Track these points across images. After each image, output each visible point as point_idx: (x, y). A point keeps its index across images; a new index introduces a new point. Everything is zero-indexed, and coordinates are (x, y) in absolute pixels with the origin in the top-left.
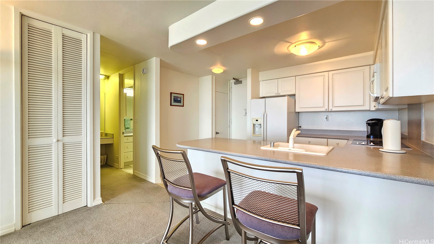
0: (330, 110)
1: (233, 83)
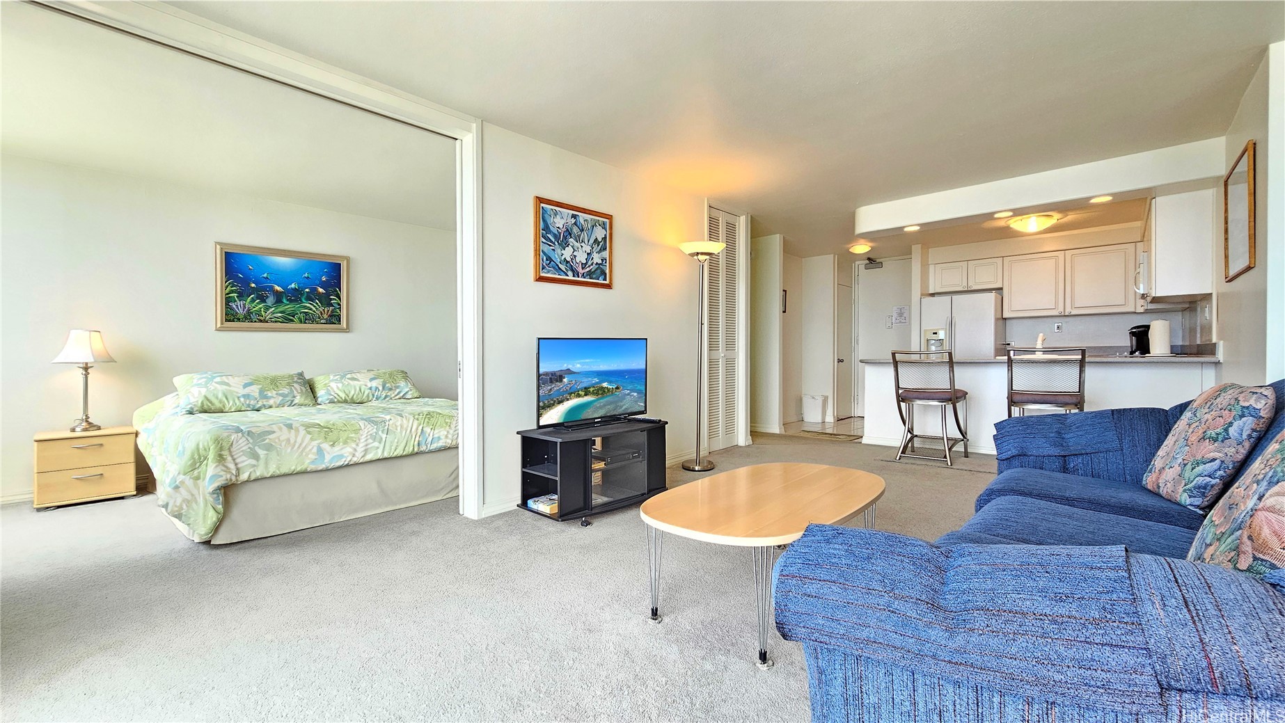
0: (1067, 314)
1: (862, 267)
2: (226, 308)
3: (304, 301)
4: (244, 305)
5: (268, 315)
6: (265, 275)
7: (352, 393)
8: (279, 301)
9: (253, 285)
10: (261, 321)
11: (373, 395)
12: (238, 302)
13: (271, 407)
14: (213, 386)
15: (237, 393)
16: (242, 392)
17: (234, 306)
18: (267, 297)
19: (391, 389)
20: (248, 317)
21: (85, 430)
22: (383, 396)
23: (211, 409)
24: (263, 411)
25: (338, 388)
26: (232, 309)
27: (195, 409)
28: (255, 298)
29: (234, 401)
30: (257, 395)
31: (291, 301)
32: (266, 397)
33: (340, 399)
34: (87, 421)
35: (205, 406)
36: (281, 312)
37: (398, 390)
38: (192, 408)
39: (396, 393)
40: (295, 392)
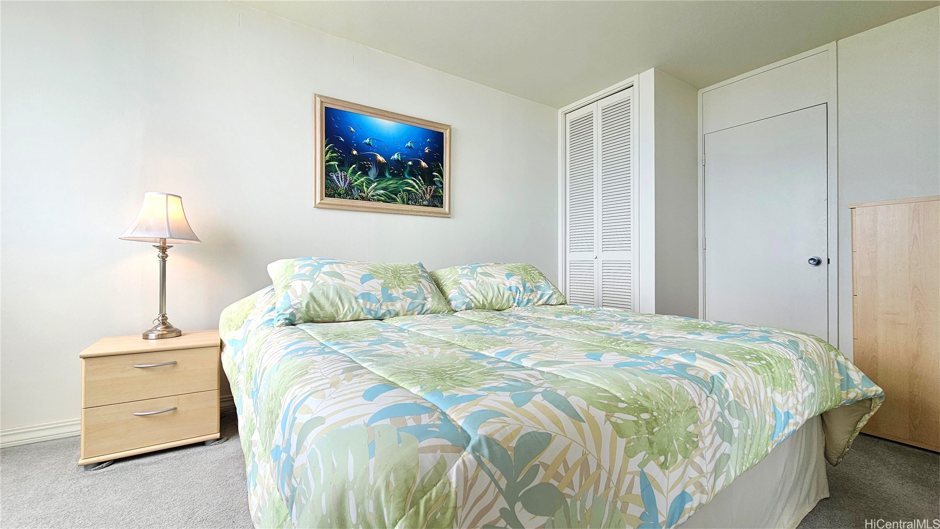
2: (326, 179)
3: (407, 176)
4: (345, 177)
5: (369, 191)
6: (367, 141)
7: (490, 295)
8: (381, 175)
9: (355, 152)
10: (363, 199)
11: (514, 299)
12: (339, 172)
13: (397, 315)
14: (321, 278)
15: (354, 290)
16: (360, 289)
17: (335, 178)
18: (370, 168)
19: (532, 291)
20: (348, 193)
21: (161, 337)
22: (525, 301)
23: (319, 316)
24: (388, 321)
25: (472, 287)
26: (332, 181)
27: (299, 315)
28: (356, 169)
29: (351, 303)
30: (379, 294)
31: (393, 175)
32: (391, 299)
33: (478, 304)
34: (164, 323)
35: (312, 312)
36: (384, 189)
37: (540, 293)
38: (292, 314)
39: (538, 296)
40: (425, 292)
